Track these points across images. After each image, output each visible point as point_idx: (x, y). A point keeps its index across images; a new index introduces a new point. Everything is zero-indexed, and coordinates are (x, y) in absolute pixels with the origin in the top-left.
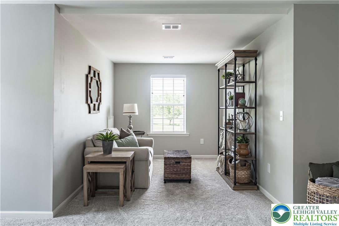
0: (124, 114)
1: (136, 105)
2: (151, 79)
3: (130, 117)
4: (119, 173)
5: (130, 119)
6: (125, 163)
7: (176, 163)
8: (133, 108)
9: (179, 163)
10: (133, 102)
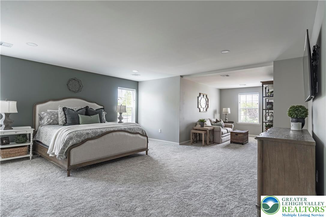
0: (223, 113)
1: (229, 109)
2: (239, 95)
3: (226, 114)
4: (202, 134)
5: (226, 115)
6: (206, 131)
7: (236, 135)
8: (227, 110)
9: (237, 135)
10: (227, 107)
